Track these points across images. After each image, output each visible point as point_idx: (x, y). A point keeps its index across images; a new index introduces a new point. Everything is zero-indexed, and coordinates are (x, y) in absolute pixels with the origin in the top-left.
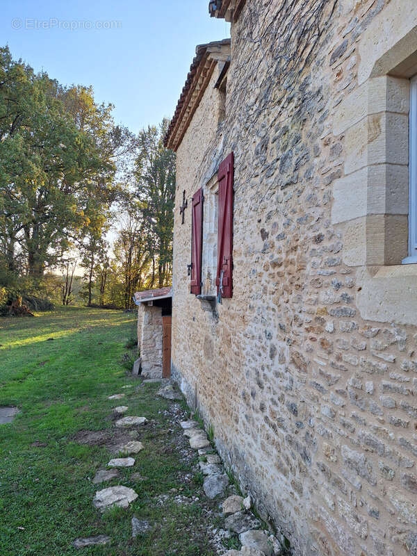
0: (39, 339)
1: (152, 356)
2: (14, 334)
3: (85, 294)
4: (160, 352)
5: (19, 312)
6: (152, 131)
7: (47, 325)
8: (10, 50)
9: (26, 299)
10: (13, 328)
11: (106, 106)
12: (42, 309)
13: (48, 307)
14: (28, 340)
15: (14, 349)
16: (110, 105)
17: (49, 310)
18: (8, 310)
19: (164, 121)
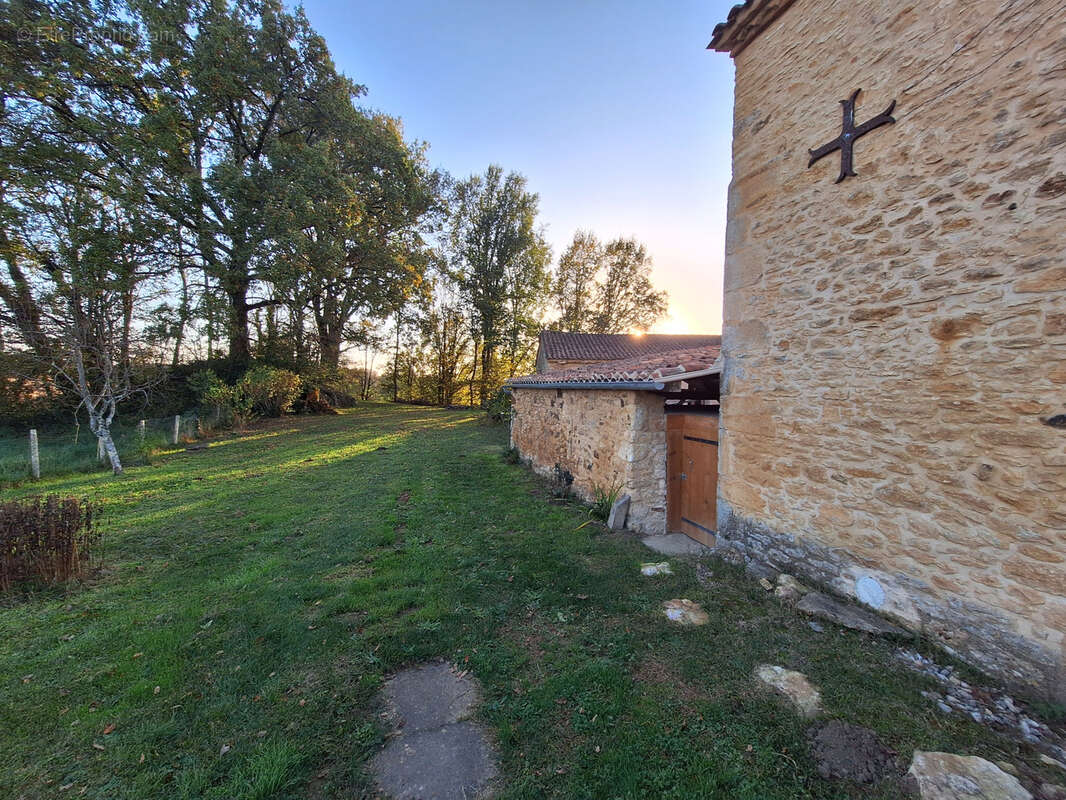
0: (361, 448)
1: (647, 493)
2: (322, 440)
3: (390, 387)
4: (662, 483)
5: (317, 409)
6: (475, 181)
7: (363, 426)
8: (306, 12)
9: (323, 392)
10: (316, 432)
11: (420, 142)
12: (343, 405)
13: (348, 402)
14: (347, 450)
15: (333, 466)
16: (425, 143)
17: (352, 406)
18: (303, 404)
19: (490, 169)
